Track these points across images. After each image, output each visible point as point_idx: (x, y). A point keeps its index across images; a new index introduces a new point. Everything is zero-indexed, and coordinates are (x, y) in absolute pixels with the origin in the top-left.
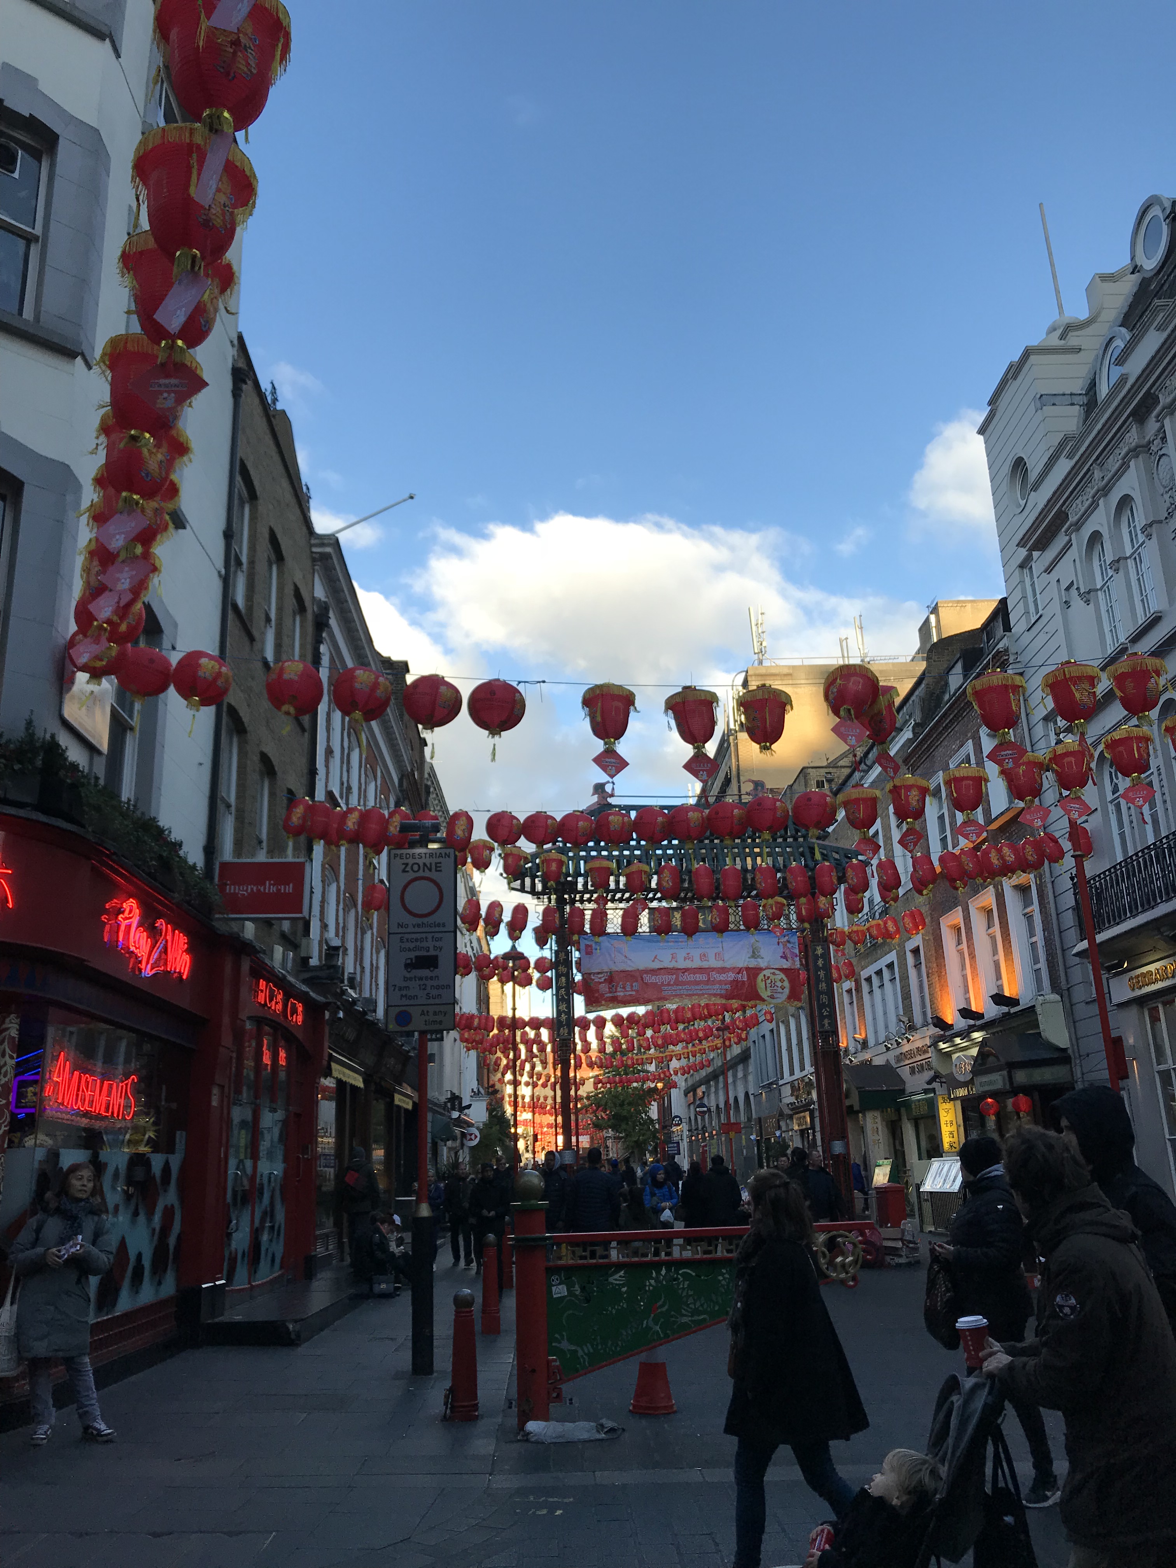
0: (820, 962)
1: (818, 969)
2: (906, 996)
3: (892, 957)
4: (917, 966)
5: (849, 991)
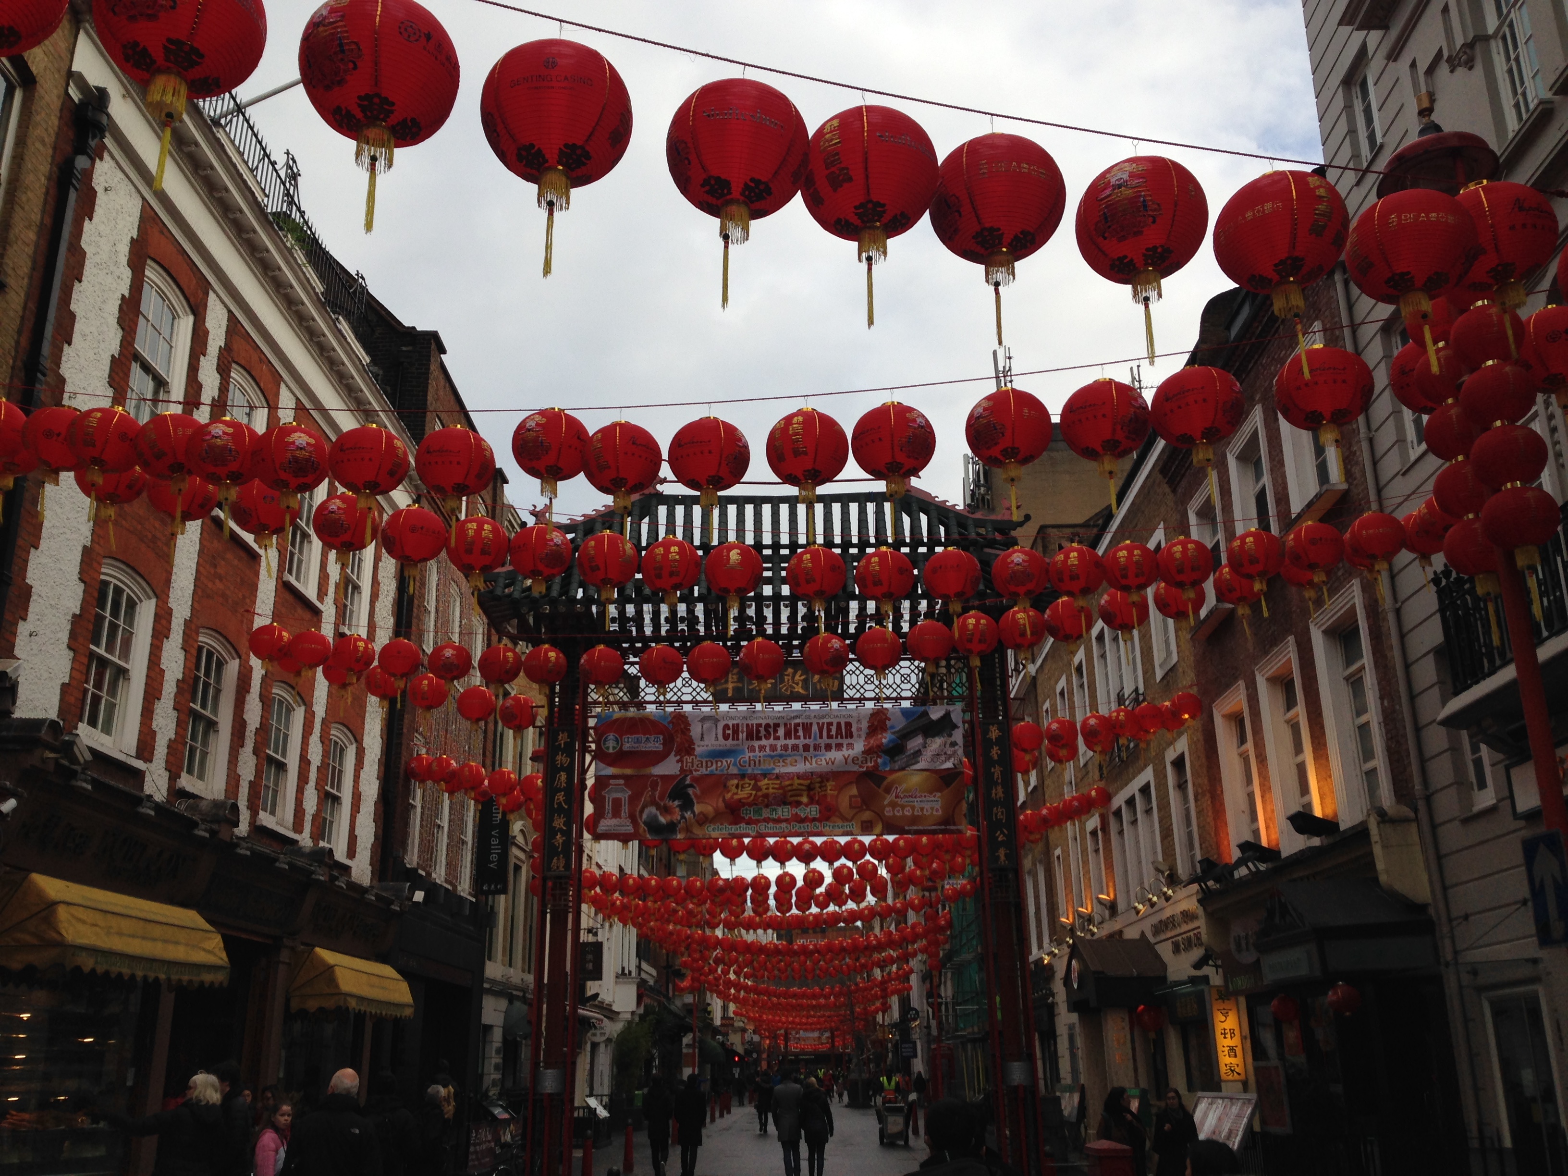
0: (995, 752)
1: (991, 763)
2: (1167, 833)
3: (1147, 775)
4: (1181, 786)
5: (1094, 833)
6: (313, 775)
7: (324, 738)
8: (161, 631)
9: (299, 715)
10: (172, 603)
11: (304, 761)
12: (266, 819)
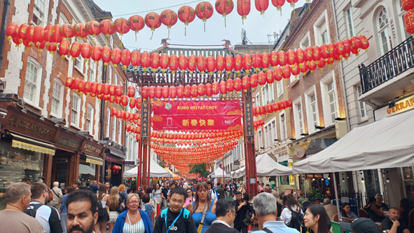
0: (248, 110)
1: (247, 112)
2: (279, 131)
3: (274, 119)
4: (283, 121)
5: (260, 132)
6: (84, 115)
7: (86, 106)
8: (44, 76)
9: (80, 101)
10: (47, 70)
11: (81, 111)
12: (72, 124)
